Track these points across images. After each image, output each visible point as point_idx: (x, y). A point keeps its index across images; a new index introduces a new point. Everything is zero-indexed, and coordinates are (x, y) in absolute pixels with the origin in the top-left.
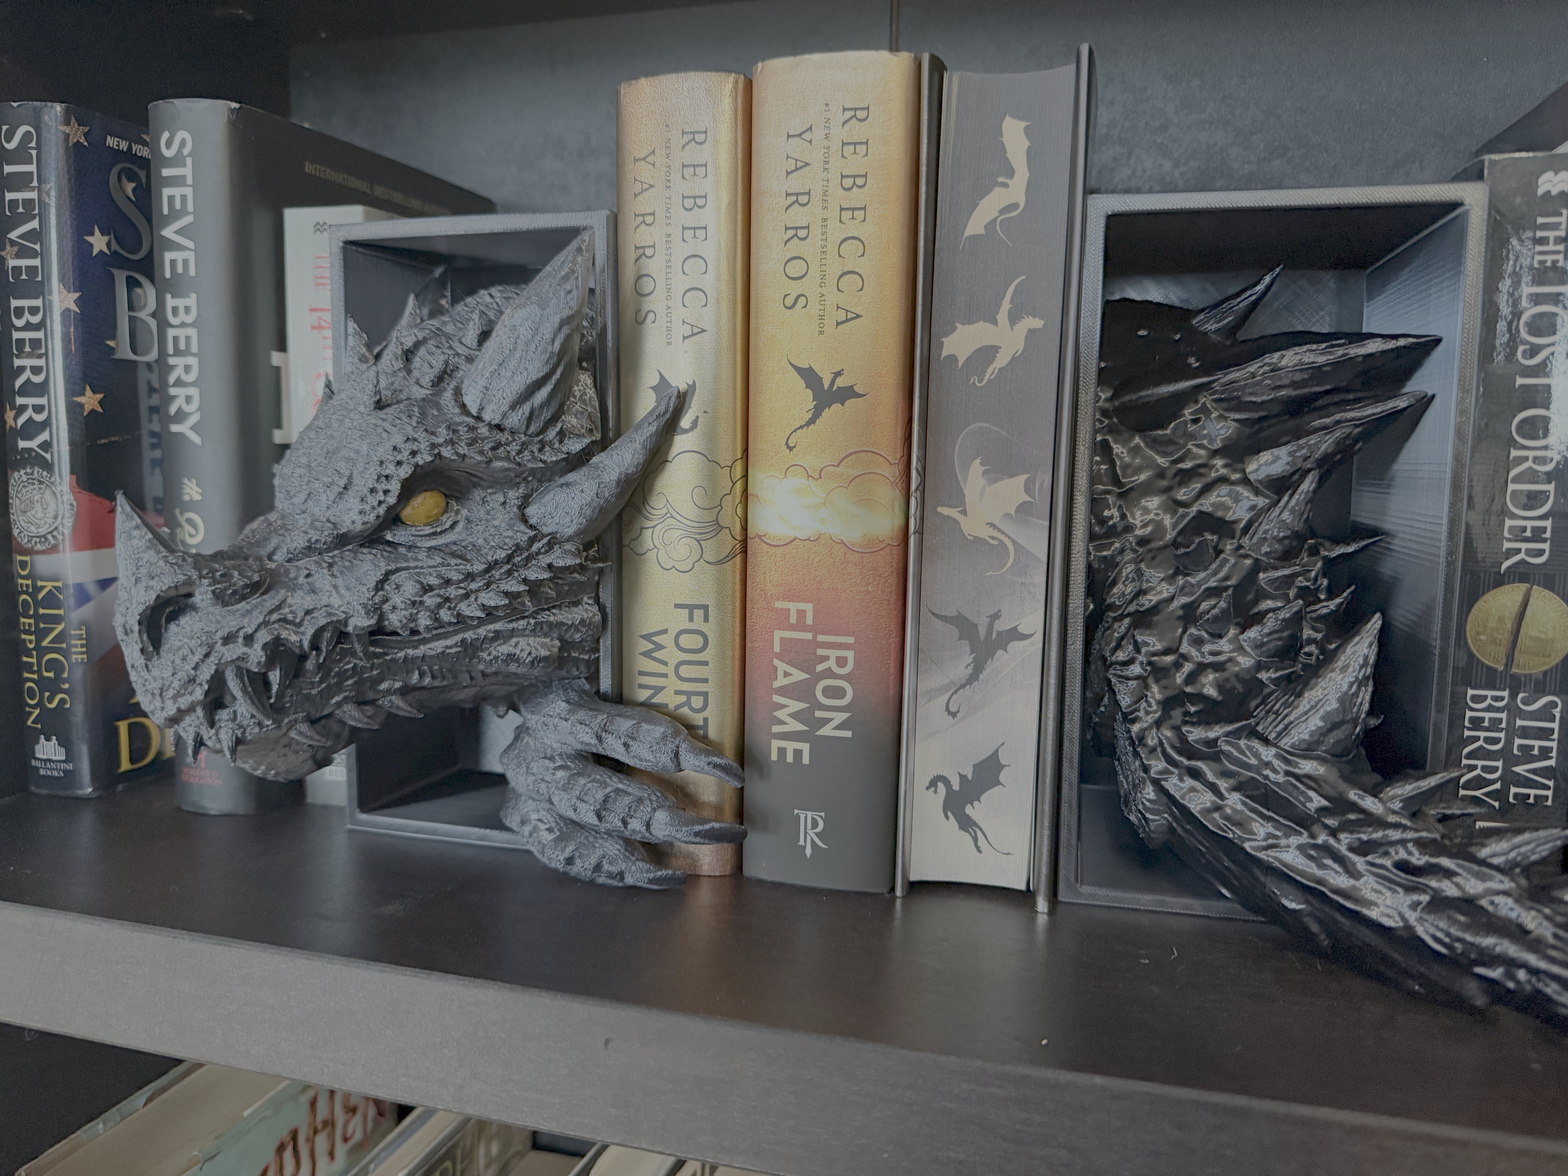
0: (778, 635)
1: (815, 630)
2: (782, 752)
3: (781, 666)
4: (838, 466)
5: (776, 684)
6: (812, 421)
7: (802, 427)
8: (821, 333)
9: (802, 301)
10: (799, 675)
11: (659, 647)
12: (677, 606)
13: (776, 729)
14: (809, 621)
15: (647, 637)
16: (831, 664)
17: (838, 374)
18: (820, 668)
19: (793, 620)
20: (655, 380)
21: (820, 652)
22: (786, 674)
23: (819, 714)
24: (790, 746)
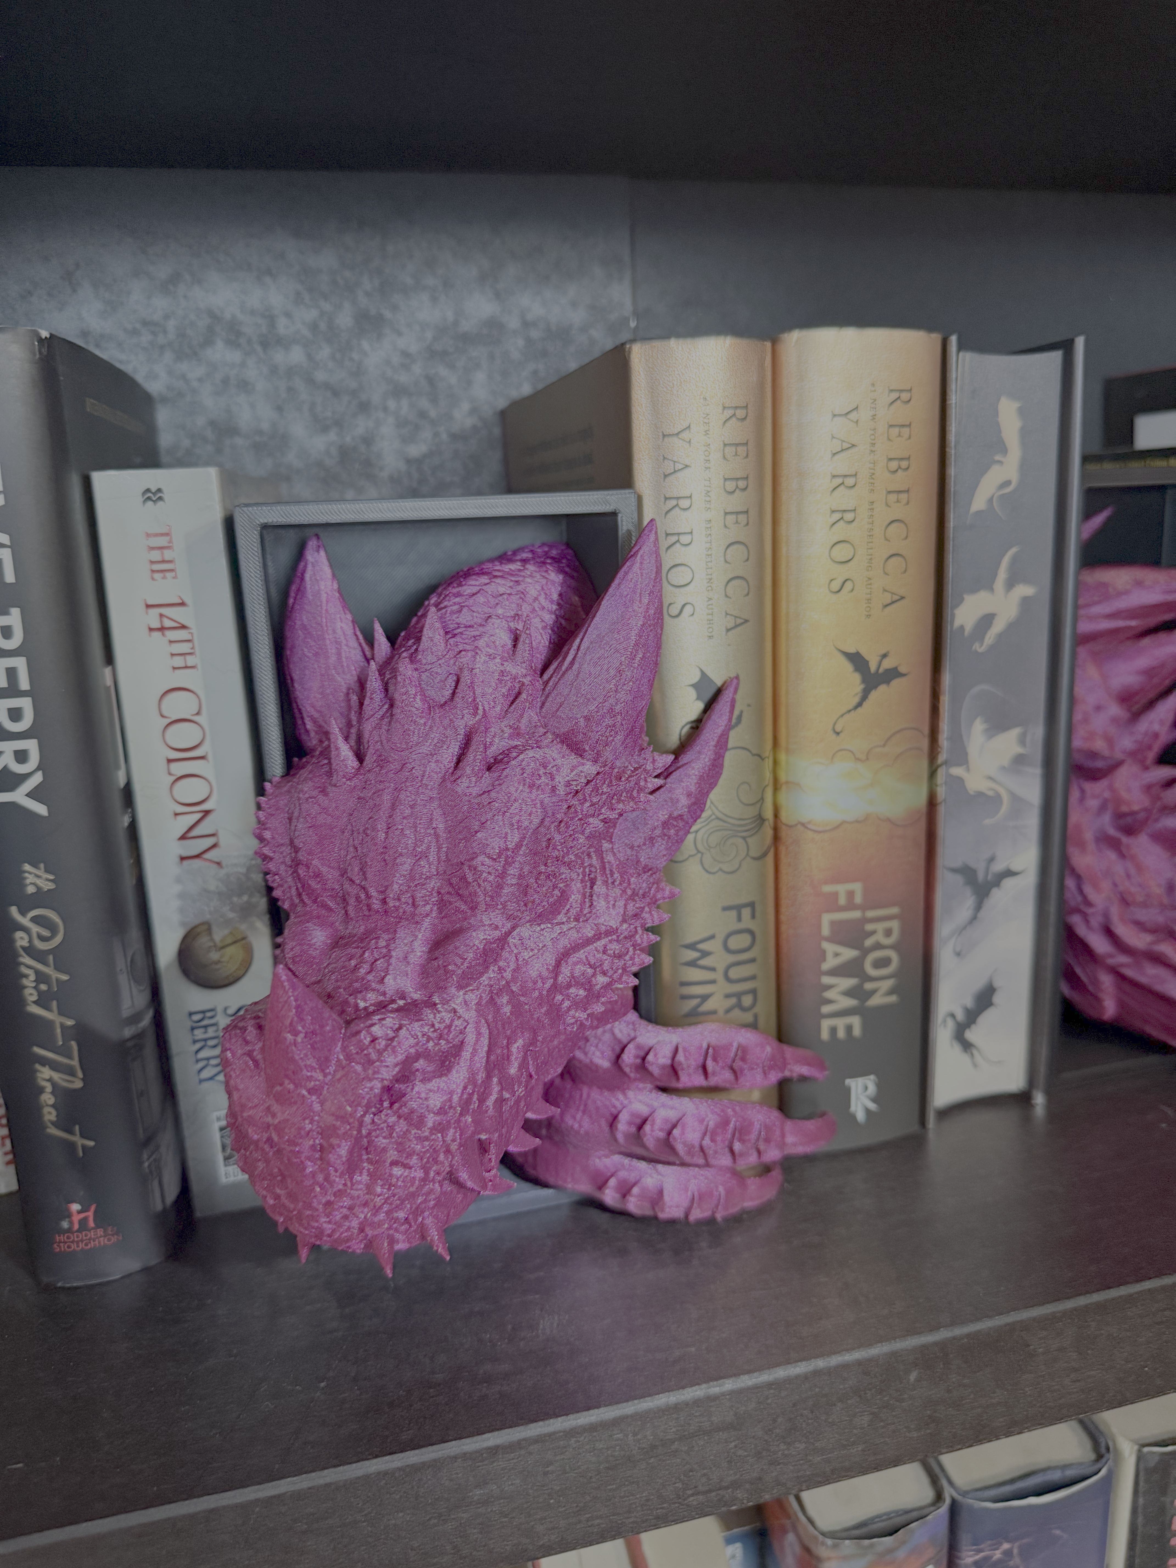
0: (827, 919)
1: (863, 908)
2: (833, 1030)
3: (829, 948)
4: (884, 745)
5: (825, 966)
6: (859, 705)
7: (849, 711)
8: (869, 616)
9: (849, 585)
10: (849, 954)
11: (705, 954)
12: (725, 909)
13: (826, 1009)
14: (858, 899)
15: (692, 946)
16: (880, 937)
17: (885, 656)
18: (869, 942)
19: (842, 901)
20: (696, 677)
21: (869, 927)
22: (837, 955)
23: (868, 986)
24: (841, 1023)
